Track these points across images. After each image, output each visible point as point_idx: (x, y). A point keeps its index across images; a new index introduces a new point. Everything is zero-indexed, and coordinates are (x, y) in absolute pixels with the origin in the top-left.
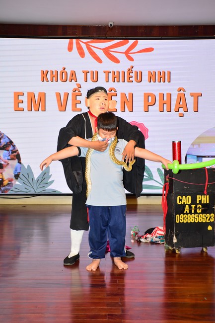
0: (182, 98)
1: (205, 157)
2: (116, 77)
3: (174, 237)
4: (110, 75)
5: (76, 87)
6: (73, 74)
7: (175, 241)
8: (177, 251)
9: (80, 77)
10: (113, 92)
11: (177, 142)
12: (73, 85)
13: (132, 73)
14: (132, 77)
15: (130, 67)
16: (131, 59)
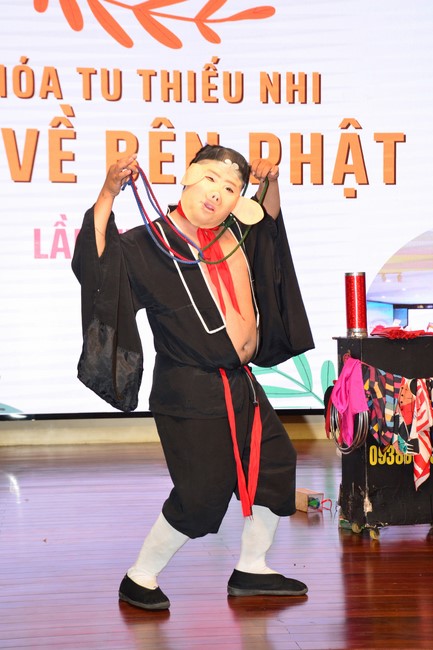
0: (351, 146)
1: (414, 307)
2: (173, 87)
3: (367, 500)
4: (156, 82)
5: (61, 114)
6: (51, 76)
7: (368, 508)
8: (372, 534)
9: (72, 85)
10: (163, 128)
11: (355, 275)
12: (51, 108)
13: (217, 76)
14: (216, 88)
15: (209, 61)
16: (214, 38)
